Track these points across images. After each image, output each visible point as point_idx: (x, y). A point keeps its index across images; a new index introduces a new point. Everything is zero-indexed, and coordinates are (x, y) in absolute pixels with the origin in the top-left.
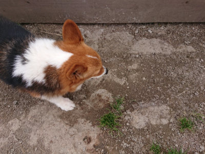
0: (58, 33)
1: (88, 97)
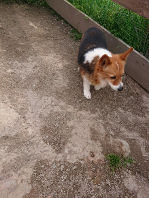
0: (135, 90)
1: (114, 137)
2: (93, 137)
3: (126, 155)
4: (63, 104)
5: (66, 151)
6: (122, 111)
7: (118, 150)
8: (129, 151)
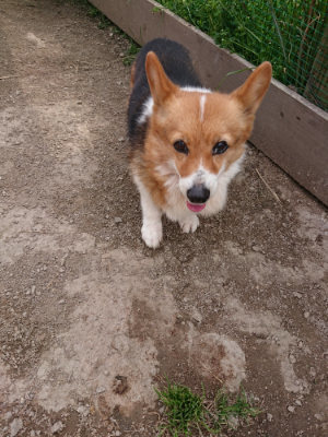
2: (138, 327)
3: (232, 386)
4: (66, 228)
5: (42, 371)
6: (236, 251)
7: (206, 369)
8: (241, 374)
